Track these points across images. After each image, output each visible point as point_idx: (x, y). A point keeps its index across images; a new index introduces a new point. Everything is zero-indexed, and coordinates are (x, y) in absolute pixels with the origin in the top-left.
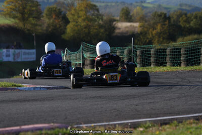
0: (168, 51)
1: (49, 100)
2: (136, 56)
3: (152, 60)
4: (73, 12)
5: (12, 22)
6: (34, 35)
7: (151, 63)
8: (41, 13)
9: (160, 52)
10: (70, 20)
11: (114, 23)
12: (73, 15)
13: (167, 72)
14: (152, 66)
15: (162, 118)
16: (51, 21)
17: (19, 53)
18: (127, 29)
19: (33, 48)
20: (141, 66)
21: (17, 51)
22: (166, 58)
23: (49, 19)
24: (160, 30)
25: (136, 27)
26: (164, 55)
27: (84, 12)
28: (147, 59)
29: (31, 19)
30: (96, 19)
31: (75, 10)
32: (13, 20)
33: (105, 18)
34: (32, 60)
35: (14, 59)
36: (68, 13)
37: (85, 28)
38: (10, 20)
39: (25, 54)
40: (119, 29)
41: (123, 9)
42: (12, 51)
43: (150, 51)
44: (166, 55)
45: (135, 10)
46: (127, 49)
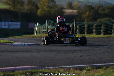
0: (94, 26)
1: (30, 52)
2: (77, 28)
3: (85, 31)
4: (41, 3)
5: (8, 7)
6: (19, 14)
7: (85, 32)
8: (24, 3)
9: (90, 27)
10: (39, 7)
11: (63, 10)
12: (41, 5)
13: (94, 38)
14: (85, 34)
15: (96, 65)
16: (29, 7)
17: (11, 24)
18: (70, 13)
19: (19, 22)
20: (79, 34)
21: (10, 23)
22: (93, 30)
23: (28, 6)
24: (88, 14)
25: (75, 12)
26: (92, 28)
27: (47, 3)
28: (83, 30)
29: (18, 6)
30: (54, 7)
31: (42, 2)
32: (8, 6)
33: (58, 7)
34: (18, 28)
35: (8, 27)
36: (38, 3)
37: (48, 12)
38: (6, 6)
39: (14, 25)
40: (66, 13)
41: (68, 3)
42: (7, 23)
43: (84, 26)
44: (93, 28)
45: (75, 3)
46: (71, 24)
